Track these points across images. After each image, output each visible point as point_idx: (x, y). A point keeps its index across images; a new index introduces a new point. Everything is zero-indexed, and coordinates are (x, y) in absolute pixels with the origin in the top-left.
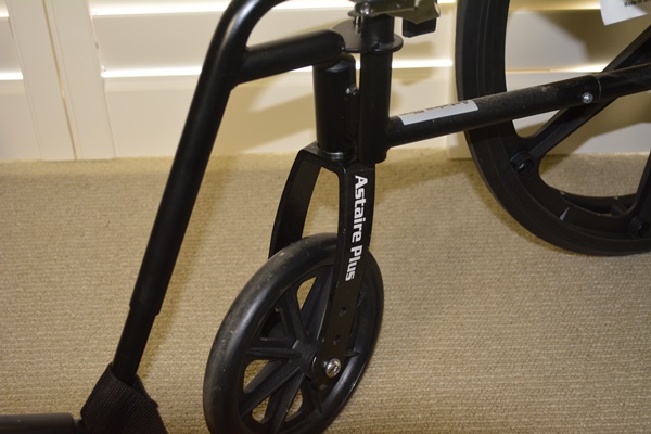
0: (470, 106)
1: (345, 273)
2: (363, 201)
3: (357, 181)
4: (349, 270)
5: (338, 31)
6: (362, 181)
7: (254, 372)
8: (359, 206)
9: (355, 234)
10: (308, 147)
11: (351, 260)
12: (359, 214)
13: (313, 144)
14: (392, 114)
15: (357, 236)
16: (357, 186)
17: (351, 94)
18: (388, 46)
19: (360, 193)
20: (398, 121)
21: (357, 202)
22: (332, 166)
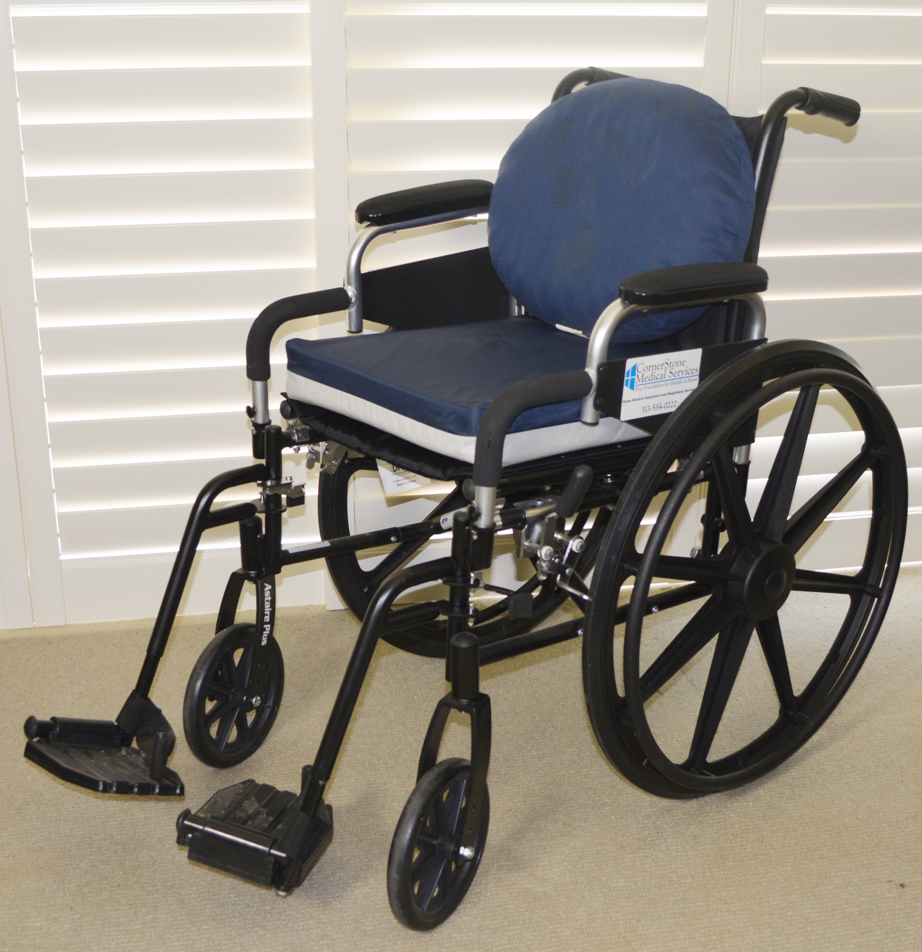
0: (327, 544)
1: (261, 640)
2: (269, 598)
3: (265, 587)
4: (263, 639)
5: (253, 503)
6: (268, 587)
7: (209, 706)
8: (267, 601)
9: (266, 617)
10: (237, 571)
11: (264, 632)
12: (267, 606)
13: (240, 569)
14: (283, 548)
15: (267, 618)
16: (266, 589)
17: (260, 538)
18: (279, 510)
19: (267, 594)
20: (286, 552)
21: (266, 599)
22: (250, 579)
